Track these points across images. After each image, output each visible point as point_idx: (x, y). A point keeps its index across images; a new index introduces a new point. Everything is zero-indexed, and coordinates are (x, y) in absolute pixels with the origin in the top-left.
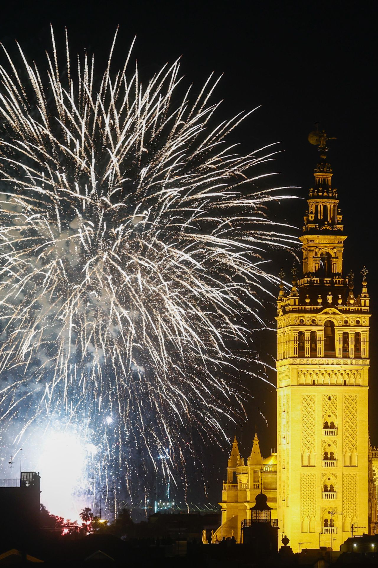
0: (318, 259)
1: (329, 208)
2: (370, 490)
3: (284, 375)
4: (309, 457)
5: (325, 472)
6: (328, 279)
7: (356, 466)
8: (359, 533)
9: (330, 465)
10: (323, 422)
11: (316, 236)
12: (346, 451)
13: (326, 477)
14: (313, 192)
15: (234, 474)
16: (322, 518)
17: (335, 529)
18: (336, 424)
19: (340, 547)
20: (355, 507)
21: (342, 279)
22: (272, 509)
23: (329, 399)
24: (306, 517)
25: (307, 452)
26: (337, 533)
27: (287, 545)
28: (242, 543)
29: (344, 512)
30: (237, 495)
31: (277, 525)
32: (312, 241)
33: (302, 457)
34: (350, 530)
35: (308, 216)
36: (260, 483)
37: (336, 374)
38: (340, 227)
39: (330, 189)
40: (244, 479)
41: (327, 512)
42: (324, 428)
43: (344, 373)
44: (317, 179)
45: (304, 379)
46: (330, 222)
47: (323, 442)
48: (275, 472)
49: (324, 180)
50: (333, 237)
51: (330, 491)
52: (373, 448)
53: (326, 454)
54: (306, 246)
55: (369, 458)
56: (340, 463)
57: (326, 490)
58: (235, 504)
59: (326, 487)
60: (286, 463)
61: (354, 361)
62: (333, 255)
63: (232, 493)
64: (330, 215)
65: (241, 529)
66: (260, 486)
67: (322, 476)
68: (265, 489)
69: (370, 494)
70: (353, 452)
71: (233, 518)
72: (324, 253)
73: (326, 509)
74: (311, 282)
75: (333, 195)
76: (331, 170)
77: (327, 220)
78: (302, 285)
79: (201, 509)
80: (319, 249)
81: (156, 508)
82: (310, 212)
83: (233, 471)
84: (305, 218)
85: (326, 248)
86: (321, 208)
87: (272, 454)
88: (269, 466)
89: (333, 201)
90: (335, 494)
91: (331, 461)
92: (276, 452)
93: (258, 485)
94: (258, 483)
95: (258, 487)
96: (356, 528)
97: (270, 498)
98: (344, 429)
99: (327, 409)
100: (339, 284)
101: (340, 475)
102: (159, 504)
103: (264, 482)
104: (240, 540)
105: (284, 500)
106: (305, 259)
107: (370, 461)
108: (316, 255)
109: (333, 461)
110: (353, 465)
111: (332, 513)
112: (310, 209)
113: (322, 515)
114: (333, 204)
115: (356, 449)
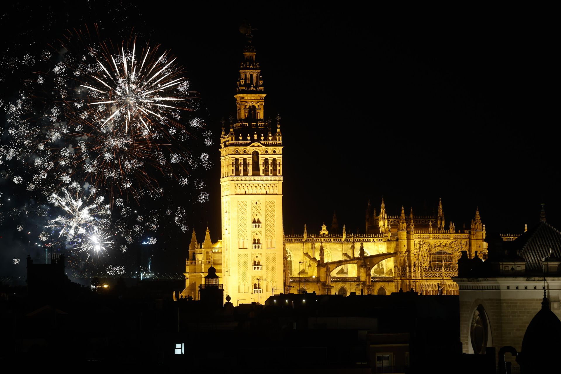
0: (247, 110)
1: (254, 75)
2: (284, 264)
3: (226, 188)
4: (243, 242)
5: (254, 252)
6: (254, 123)
7: (275, 248)
8: (278, 293)
9: (257, 247)
10: (252, 219)
11: (246, 95)
12: (268, 238)
13: (255, 255)
14: (243, 65)
15: (194, 254)
16: (252, 283)
17: (261, 290)
18: (261, 220)
19: (265, 302)
20: (274, 276)
21: (264, 123)
22: (219, 277)
23: (256, 203)
24: (242, 283)
25: (242, 239)
26: (263, 293)
27: (230, 301)
28: (200, 300)
29: (267, 279)
30: (196, 268)
31: (223, 288)
32: (243, 98)
33: (239, 242)
34: (271, 290)
35: (240, 82)
36: (211, 260)
37: (260, 186)
38: (262, 88)
39: (254, 63)
40: (200, 257)
41: (256, 279)
42: (253, 223)
43: (265, 186)
44: (246, 56)
45: (239, 190)
46: (255, 85)
47: (253, 232)
48: (221, 253)
49: (251, 57)
50: (257, 95)
51: (258, 265)
52: (286, 236)
53: (255, 240)
54: (239, 101)
55: (283, 242)
56: (264, 246)
57: (255, 264)
58: (195, 274)
59: (255, 262)
60: (228, 246)
61: (273, 178)
62: (257, 107)
63: (192, 267)
64: (255, 80)
65: (199, 291)
66: (211, 262)
67: (252, 255)
68: (214, 264)
69: (284, 267)
70: (272, 238)
71: (193, 283)
72: (251, 106)
73: (255, 277)
74: (243, 125)
75: (256, 67)
76: (255, 50)
77: (253, 84)
78: (237, 128)
79: (172, 278)
80: (248, 103)
81: (142, 277)
82: (241, 78)
83: (192, 252)
84: (238, 82)
85: (252, 103)
86: (248, 75)
87: (219, 240)
88: (216, 249)
89: (257, 71)
90: (261, 266)
91: (258, 245)
92: (221, 239)
93: (210, 261)
94: (209, 260)
95: (210, 263)
96: (275, 289)
97: (217, 270)
98: (266, 224)
99: (255, 210)
100: (261, 126)
101: (264, 254)
102: (143, 274)
103: (213, 260)
104: (197, 297)
105: (227, 271)
106: (238, 110)
107: (284, 245)
108: (246, 107)
109: (259, 245)
110: (273, 247)
111: (259, 280)
112: (241, 76)
113: (252, 281)
114: (257, 73)
115: (275, 237)
